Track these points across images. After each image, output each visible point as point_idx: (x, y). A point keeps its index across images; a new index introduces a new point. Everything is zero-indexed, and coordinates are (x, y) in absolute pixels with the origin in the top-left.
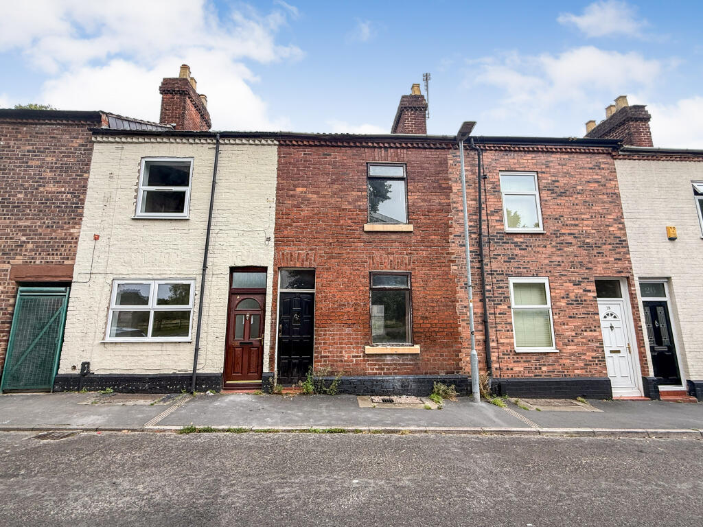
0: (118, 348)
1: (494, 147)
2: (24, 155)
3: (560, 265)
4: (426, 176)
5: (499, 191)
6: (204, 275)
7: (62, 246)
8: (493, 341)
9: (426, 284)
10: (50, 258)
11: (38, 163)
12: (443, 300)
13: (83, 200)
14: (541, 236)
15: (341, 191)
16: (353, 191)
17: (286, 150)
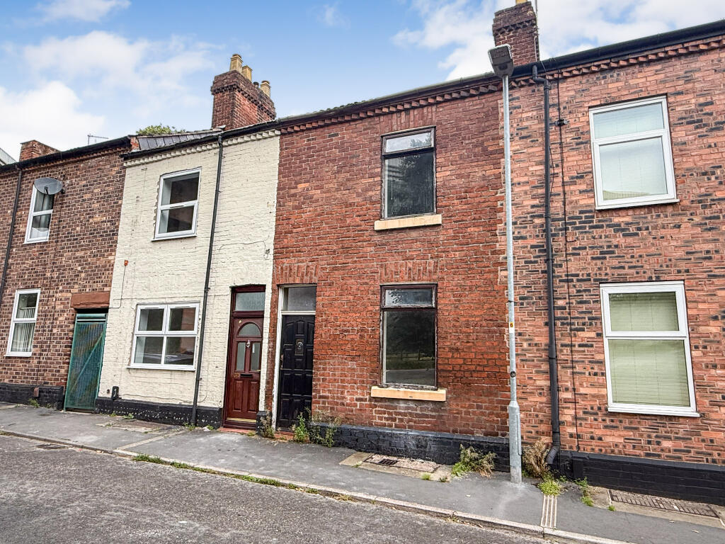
2: (81, 190)
3: (710, 258)
4: (464, 139)
5: (588, 142)
6: (206, 297)
7: (103, 274)
8: (567, 389)
9: (459, 301)
10: (95, 286)
11: (89, 196)
13: (117, 227)
14: (670, 209)
15: (348, 180)
16: (363, 177)
17: (288, 139)
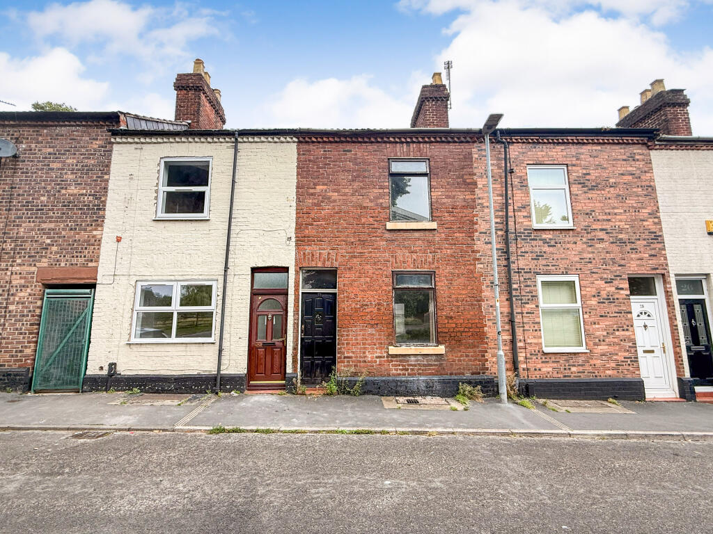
0: (143, 349)
1: (521, 139)
2: (46, 158)
3: (591, 262)
4: (450, 171)
5: (527, 186)
6: (225, 276)
7: (86, 248)
8: (520, 341)
9: (451, 284)
10: (74, 261)
11: (59, 165)
12: (468, 299)
13: (104, 203)
14: (571, 232)
15: (362, 188)
16: (375, 188)
17: (306, 147)
